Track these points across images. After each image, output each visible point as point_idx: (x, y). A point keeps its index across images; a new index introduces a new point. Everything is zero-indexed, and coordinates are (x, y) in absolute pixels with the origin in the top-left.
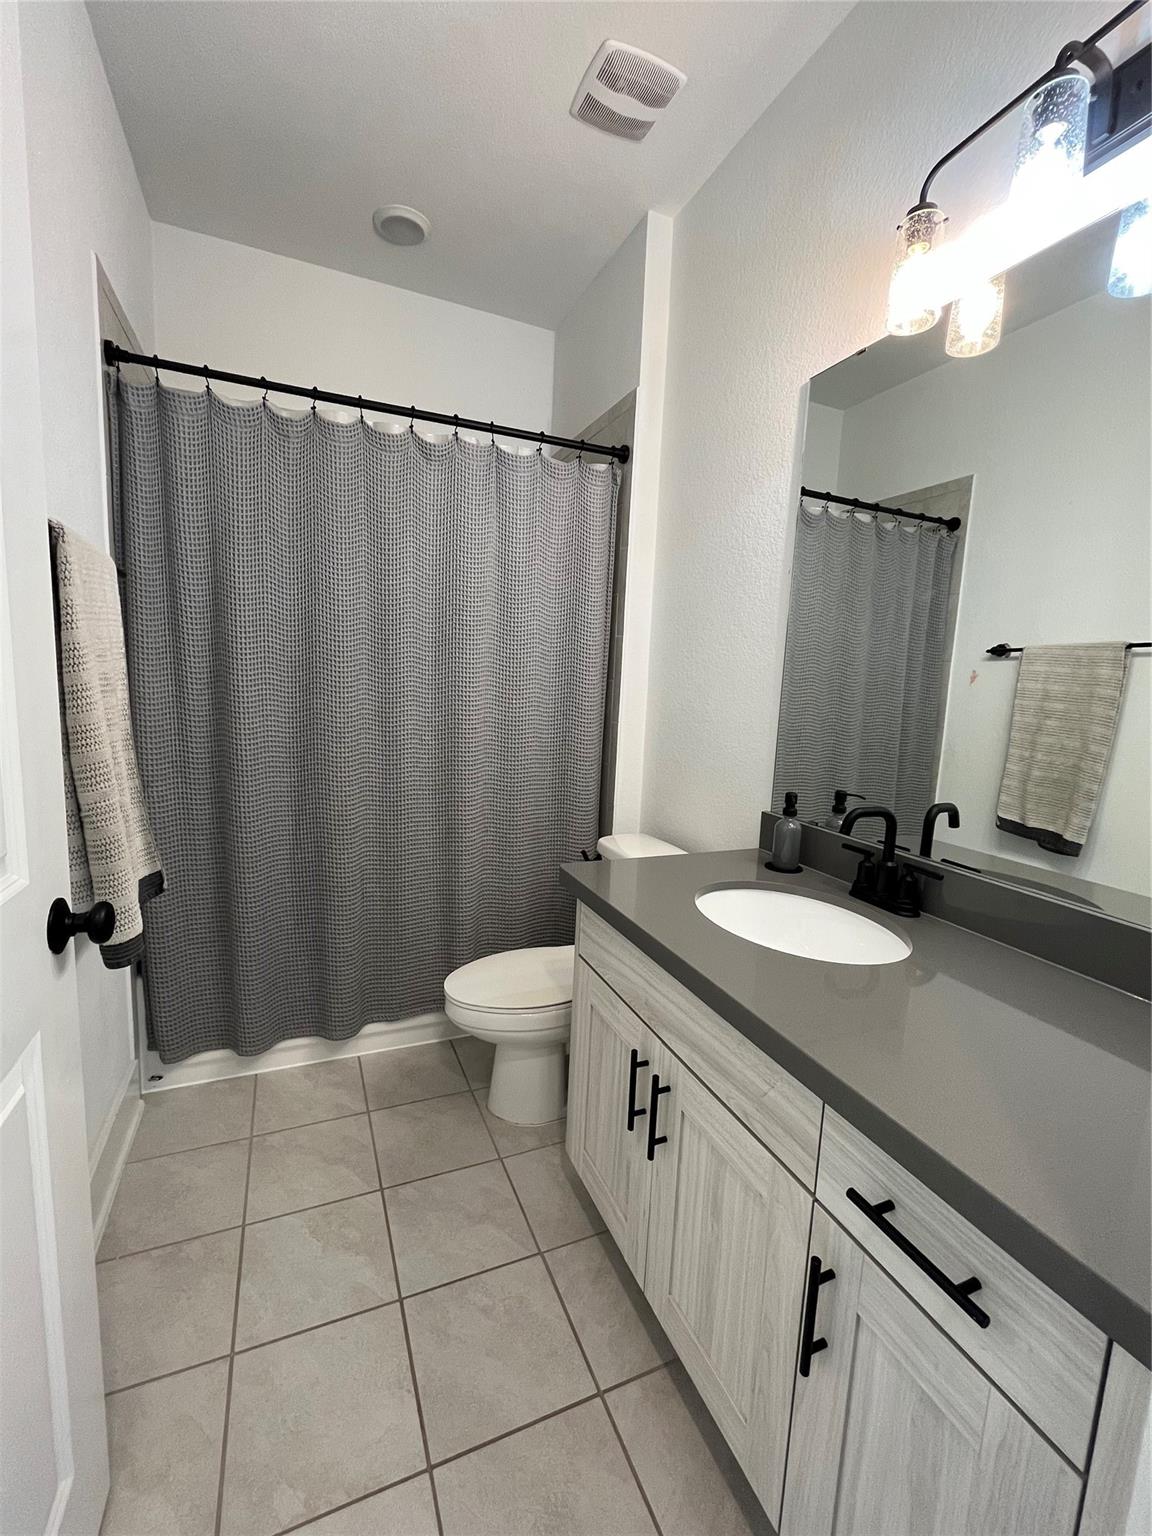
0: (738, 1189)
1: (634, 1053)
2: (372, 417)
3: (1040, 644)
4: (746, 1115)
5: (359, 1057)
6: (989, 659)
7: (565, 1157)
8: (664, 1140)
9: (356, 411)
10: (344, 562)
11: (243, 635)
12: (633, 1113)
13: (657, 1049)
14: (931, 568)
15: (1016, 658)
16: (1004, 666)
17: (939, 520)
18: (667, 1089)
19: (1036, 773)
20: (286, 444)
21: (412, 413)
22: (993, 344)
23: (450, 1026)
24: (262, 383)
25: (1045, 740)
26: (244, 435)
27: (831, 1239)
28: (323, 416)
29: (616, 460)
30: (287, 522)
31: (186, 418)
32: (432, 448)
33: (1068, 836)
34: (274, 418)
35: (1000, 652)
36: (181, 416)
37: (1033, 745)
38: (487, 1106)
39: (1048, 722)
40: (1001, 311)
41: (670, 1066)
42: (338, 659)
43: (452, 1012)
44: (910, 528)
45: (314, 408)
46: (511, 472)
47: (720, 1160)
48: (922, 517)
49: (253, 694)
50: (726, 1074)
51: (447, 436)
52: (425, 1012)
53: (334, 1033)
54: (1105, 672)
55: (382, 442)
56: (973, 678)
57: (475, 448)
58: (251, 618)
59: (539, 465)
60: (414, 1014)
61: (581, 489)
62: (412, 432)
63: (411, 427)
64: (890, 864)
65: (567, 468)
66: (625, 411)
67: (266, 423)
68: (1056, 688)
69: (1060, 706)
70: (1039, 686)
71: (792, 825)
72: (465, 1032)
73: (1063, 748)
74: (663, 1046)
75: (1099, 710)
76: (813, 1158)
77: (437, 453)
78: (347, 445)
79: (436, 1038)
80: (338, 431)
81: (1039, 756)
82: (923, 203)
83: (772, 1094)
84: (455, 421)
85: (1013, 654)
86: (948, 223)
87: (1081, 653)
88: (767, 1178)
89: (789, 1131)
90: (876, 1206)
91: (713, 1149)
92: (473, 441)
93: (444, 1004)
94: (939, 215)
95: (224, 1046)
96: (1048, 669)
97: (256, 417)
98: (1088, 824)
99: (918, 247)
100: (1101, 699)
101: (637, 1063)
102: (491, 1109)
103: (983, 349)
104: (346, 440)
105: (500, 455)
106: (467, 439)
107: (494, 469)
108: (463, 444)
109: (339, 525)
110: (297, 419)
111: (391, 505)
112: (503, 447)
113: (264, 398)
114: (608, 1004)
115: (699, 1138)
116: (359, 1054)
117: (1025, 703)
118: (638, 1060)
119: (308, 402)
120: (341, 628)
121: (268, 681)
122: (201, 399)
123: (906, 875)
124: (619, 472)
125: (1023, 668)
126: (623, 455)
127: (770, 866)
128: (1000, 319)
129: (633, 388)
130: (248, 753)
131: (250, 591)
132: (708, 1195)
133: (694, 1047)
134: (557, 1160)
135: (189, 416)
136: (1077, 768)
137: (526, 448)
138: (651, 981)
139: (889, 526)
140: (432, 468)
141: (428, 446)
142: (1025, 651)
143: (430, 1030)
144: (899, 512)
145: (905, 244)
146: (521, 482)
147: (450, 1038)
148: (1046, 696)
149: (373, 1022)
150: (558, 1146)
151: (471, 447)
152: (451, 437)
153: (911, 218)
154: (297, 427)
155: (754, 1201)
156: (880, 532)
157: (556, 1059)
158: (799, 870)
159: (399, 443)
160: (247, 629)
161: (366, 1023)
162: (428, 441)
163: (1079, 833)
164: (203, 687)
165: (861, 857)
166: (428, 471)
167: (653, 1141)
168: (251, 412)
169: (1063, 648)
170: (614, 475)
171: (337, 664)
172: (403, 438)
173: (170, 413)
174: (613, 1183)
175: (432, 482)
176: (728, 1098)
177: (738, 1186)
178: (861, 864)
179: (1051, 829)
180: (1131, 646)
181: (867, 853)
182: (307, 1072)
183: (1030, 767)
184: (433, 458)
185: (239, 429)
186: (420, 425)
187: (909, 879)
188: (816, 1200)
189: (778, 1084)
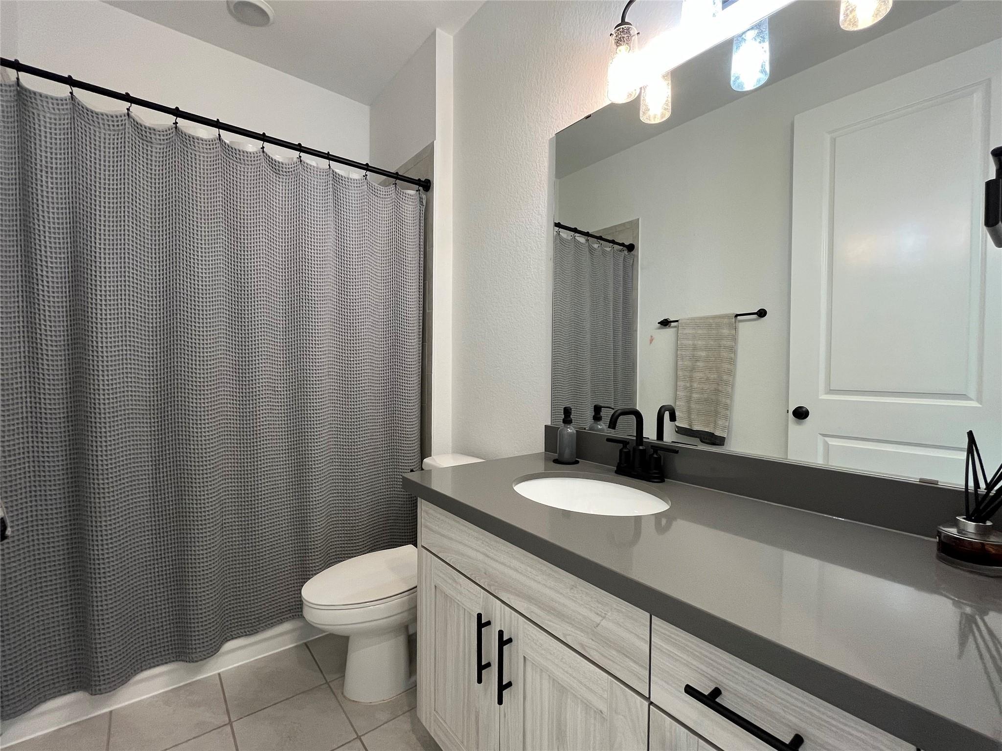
0: (579, 713)
1: (479, 616)
2: (227, 137)
3: (687, 317)
4: (582, 646)
5: (219, 674)
6: (659, 328)
7: (416, 722)
8: (509, 684)
9: (215, 131)
10: (203, 246)
11: (104, 302)
12: (481, 667)
13: (498, 609)
14: (621, 273)
15: (675, 327)
16: (669, 332)
17: (622, 245)
18: (510, 640)
19: (695, 396)
20: (149, 148)
21: (263, 138)
22: (668, 115)
23: (310, 627)
24: (126, 98)
25: (698, 375)
26: (107, 136)
27: (668, 734)
28: (184, 130)
29: (421, 188)
30: (149, 211)
31: (48, 115)
32: (281, 165)
33: (717, 433)
34: (137, 126)
35: (665, 323)
36: (42, 113)
37: (691, 380)
38: (342, 693)
39: (698, 364)
40: (670, 96)
41: (511, 621)
42: (197, 325)
43: (310, 615)
44: (608, 248)
45: (176, 123)
46: (344, 190)
47: (561, 690)
48: (613, 242)
49: (113, 353)
50: (561, 616)
51: (292, 159)
52: (281, 622)
53: (194, 656)
54: (725, 331)
55: (238, 156)
56: (651, 341)
57: (316, 169)
58: (112, 288)
59: (366, 186)
60: (272, 625)
61: (397, 206)
62: (263, 152)
63: (263, 148)
64: (641, 448)
65: (387, 191)
66: (427, 156)
67: (129, 129)
68: (700, 342)
69: (703, 354)
70: (690, 342)
71: (570, 430)
72: (322, 631)
73: (708, 379)
74: (503, 605)
75: (724, 354)
76: (645, 668)
77: (285, 170)
78: (206, 155)
79: (292, 643)
80: (198, 143)
81: (695, 385)
82: (623, 22)
83: (604, 623)
84: (299, 148)
85: (673, 324)
86: (639, 35)
87: (711, 321)
88: (605, 696)
89: (623, 652)
90: (709, 695)
91: (554, 681)
92: (314, 164)
93: (301, 608)
94: (634, 31)
95: (74, 690)
96: (694, 331)
97: (120, 123)
98: (727, 424)
99: (623, 48)
100: (725, 347)
101: (482, 624)
102: (348, 696)
103: (662, 118)
104: (205, 151)
105: (336, 177)
106: (308, 161)
107: (331, 186)
108: (305, 165)
109: (199, 216)
110: (160, 129)
111: (246, 205)
112: (337, 171)
113: (128, 109)
114: (450, 581)
115: (541, 676)
116: (219, 671)
117: (684, 353)
118: (483, 622)
119: (171, 119)
120: (201, 300)
121: (128, 343)
122: (64, 102)
123: (653, 454)
124: (424, 196)
125: (680, 332)
126: (426, 185)
127: (556, 461)
128: (670, 100)
129: (429, 142)
130: (107, 406)
131: (111, 266)
132: (552, 723)
133: (529, 598)
134: (407, 727)
135: (51, 113)
136: (717, 391)
137: (356, 174)
138: (488, 553)
139: (596, 246)
140: (281, 180)
141: (277, 164)
142: (680, 322)
143: (286, 637)
144: (600, 238)
145: (615, 47)
146: (352, 196)
147: (305, 641)
148: (695, 348)
149: (233, 639)
150: (408, 714)
151: (312, 168)
152: (295, 160)
153: (618, 30)
154: (160, 135)
155: (595, 718)
156: (591, 250)
157: (401, 640)
158: (577, 462)
159: (252, 159)
160: (108, 297)
161: (227, 640)
162: (277, 160)
163: (723, 430)
164: (59, 348)
165: (621, 446)
166: (278, 182)
167: (502, 687)
168: (115, 119)
169: (701, 318)
170: (421, 198)
171: (197, 329)
172: (256, 155)
173: (31, 109)
174: (463, 735)
175: (281, 191)
176: (565, 635)
177: (579, 709)
178: (621, 451)
179: (707, 430)
180: (737, 315)
181: (625, 443)
182: (167, 698)
183: (691, 392)
184: (281, 173)
185: (103, 131)
186: (269, 148)
187: (655, 456)
188: (651, 703)
189: (609, 614)
